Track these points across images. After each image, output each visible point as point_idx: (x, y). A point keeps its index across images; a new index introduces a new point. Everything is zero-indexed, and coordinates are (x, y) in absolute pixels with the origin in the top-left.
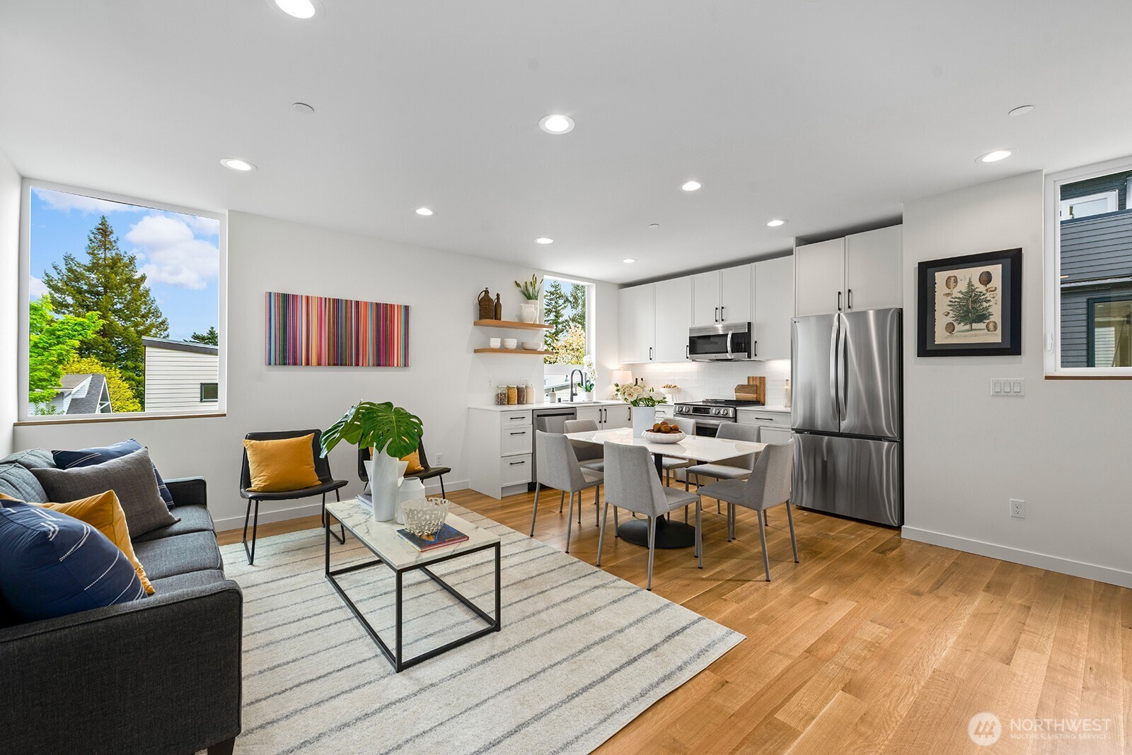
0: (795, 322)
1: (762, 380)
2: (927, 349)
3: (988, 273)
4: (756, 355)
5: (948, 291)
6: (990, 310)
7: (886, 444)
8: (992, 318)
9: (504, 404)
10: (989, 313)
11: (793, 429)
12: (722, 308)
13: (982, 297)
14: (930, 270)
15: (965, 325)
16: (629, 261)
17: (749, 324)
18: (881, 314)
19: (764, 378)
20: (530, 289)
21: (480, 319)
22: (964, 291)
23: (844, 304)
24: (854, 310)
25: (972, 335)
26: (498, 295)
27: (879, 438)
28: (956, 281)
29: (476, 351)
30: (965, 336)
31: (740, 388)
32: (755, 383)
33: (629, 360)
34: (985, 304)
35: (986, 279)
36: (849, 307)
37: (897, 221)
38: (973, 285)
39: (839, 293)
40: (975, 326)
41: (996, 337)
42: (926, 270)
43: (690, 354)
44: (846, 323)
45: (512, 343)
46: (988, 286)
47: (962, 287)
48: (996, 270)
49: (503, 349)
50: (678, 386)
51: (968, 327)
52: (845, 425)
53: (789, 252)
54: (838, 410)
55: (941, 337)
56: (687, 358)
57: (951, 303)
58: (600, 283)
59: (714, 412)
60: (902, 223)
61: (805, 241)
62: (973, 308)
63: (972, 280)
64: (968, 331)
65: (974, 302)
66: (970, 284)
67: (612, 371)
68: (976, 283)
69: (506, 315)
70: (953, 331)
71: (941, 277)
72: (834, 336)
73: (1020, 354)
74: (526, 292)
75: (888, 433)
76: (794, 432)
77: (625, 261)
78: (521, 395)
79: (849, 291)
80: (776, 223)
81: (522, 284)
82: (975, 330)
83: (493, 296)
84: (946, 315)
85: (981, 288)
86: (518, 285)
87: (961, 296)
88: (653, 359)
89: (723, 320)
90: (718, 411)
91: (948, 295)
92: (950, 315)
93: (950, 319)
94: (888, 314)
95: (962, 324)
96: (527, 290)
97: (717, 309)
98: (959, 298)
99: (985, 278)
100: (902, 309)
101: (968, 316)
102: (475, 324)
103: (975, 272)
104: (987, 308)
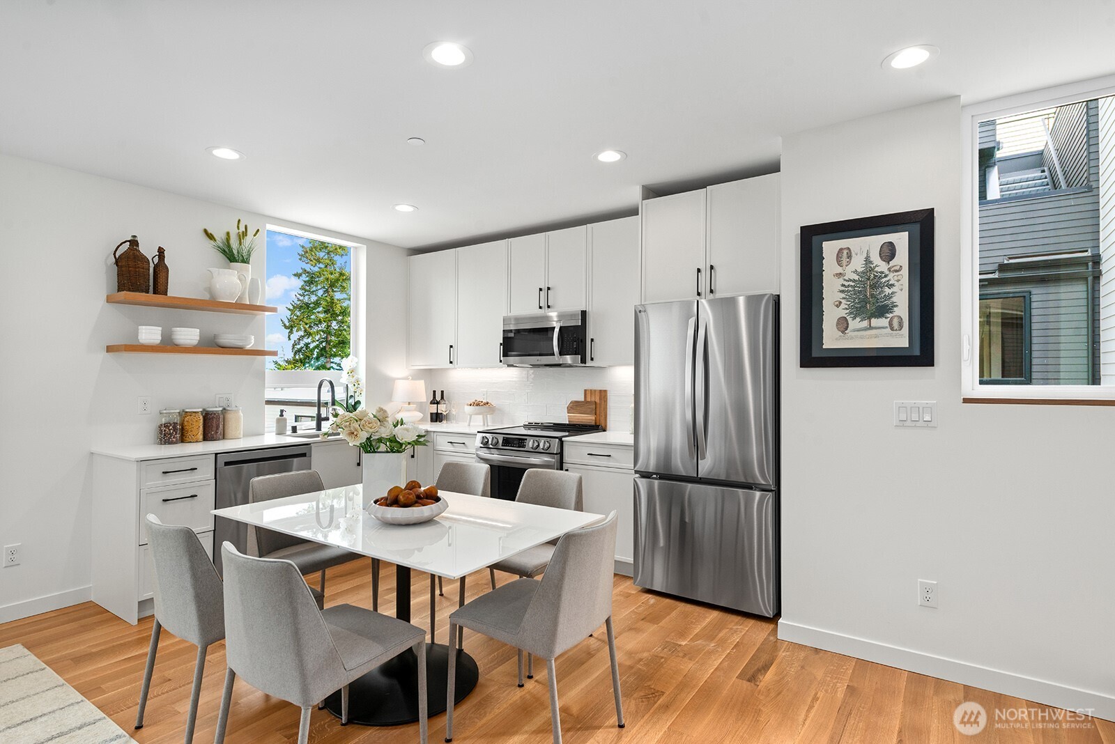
0: (640, 311)
1: (603, 394)
2: (812, 357)
3: (891, 244)
4: (592, 359)
5: (839, 270)
6: (894, 299)
7: (758, 494)
8: (897, 312)
9: (172, 443)
10: (893, 303)
11: (636, 472)
12: (549, 289)
13: (884, 280)
14: (815, 239)
15: (862, 320)
16: (405, 208)
17: (584, 313)
18: (753, 301)
19: (605, 391)
20: (234, 244)
21: (119, 290)
22: (860, 270)
23: (704, 288)
24: (718, 295)
25: (871, 337)
26: (161, 252)
27: (748, 486)
28: (849, 256)
29: (110, 349)
30: (862, 337)
31: (574, 406)
32: (593, 399)
33: (421, 364)
34: (887, 291)
35: (889, 252)
36: (711, 291)
37: (773, 168)
38: (871, 262)
39: (699, 270)
40: (875, 322)
41: (900, 340)
42: (812, 237)
43: (503, 356)
44: (708, 314)
45: (188, 335)
46: (892, 263)
47: (858, 264)
48: (901, 240)
49: (168, 346)
50: (493, 402)
51: (865, 324)
52: (706, 466)
53: (633, 212)
54: (696, 443)
55: (831, 340)
56: (501, 361)
57: (843, 288)
58: (375, 245)
59: (531, 445)
60: (779, 170)
61: (654, 192)
62: (872, 295)
63: (871, 255)
64: (865, 329)
65: (873, 287)
66: (868, 260)
67: (393, 380)
68: (876, 259)
69: (177, 286)
70: (846, 329)
71: (830, 248)
72: (691, 332)
73: (933, 365)
74: (227, 250)
75: (760, 478)
76: (637, 475)
77: (400, 208)
78: (212, 425)
79: (712, 267)
80: (609, 156)
81: (219, 235)
82: (876, 328)
83: (148, 250)
84: (838, 306)
85: (882, 266)
86: (210, 236)
87: (857, 278)
88: (455, 362)
89: (549, 307)
90: (536, 444)
91: (839, 275)
92: (843, 306)
93: (841, 312)
94: (762, 300)
95: (858, 319)
96: (229, 246)
97: (541, 290)
98: (854, 281)
99: (886, 250)
100: (779, 296)
101: (866, 307)
102: (109, 300)
103: (872, 243)
104: (889, 297)
